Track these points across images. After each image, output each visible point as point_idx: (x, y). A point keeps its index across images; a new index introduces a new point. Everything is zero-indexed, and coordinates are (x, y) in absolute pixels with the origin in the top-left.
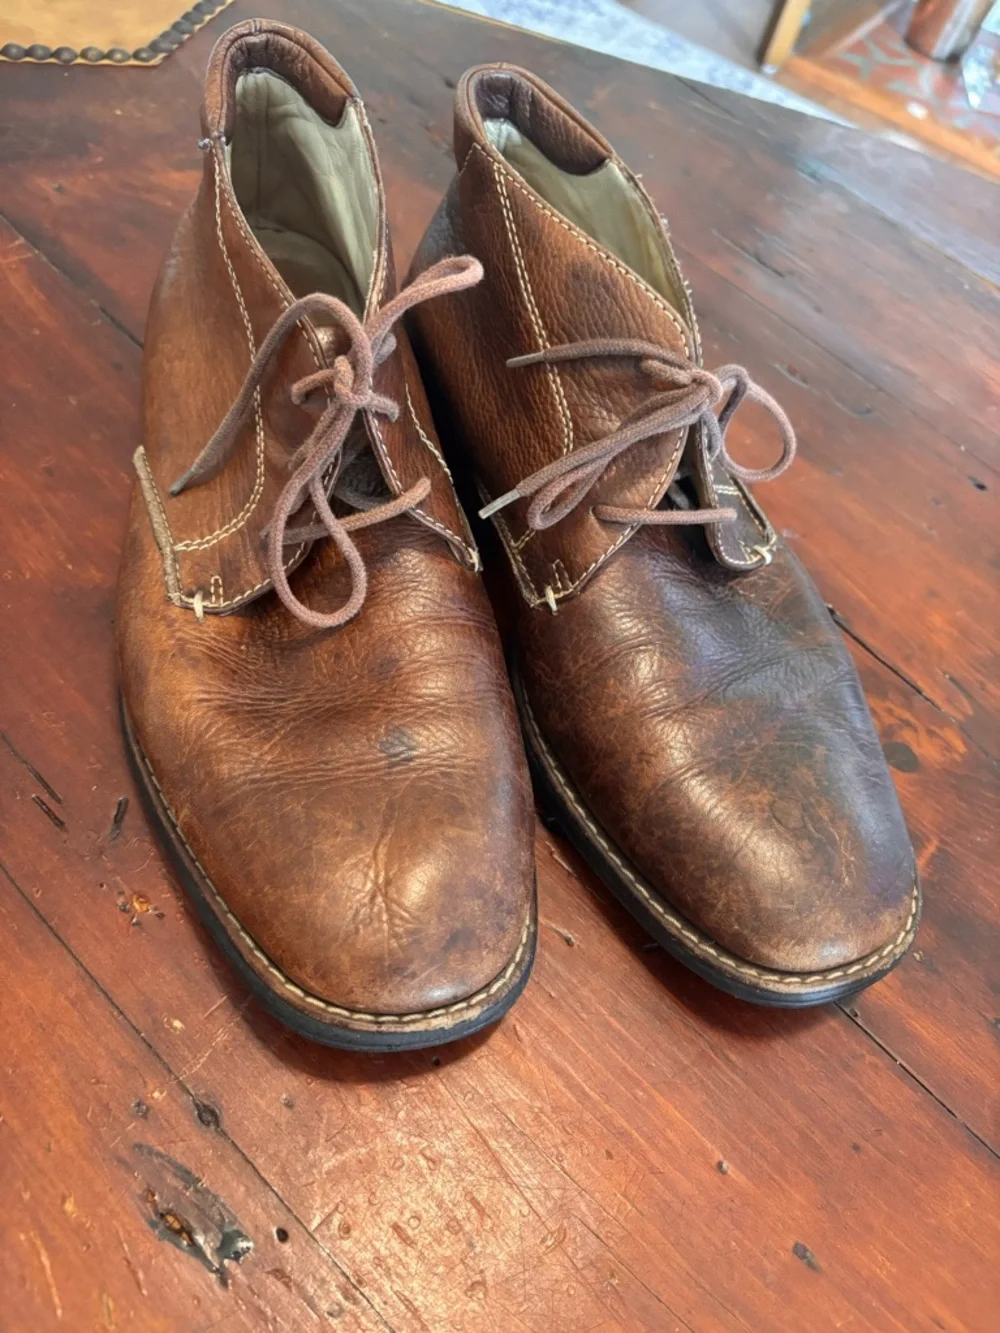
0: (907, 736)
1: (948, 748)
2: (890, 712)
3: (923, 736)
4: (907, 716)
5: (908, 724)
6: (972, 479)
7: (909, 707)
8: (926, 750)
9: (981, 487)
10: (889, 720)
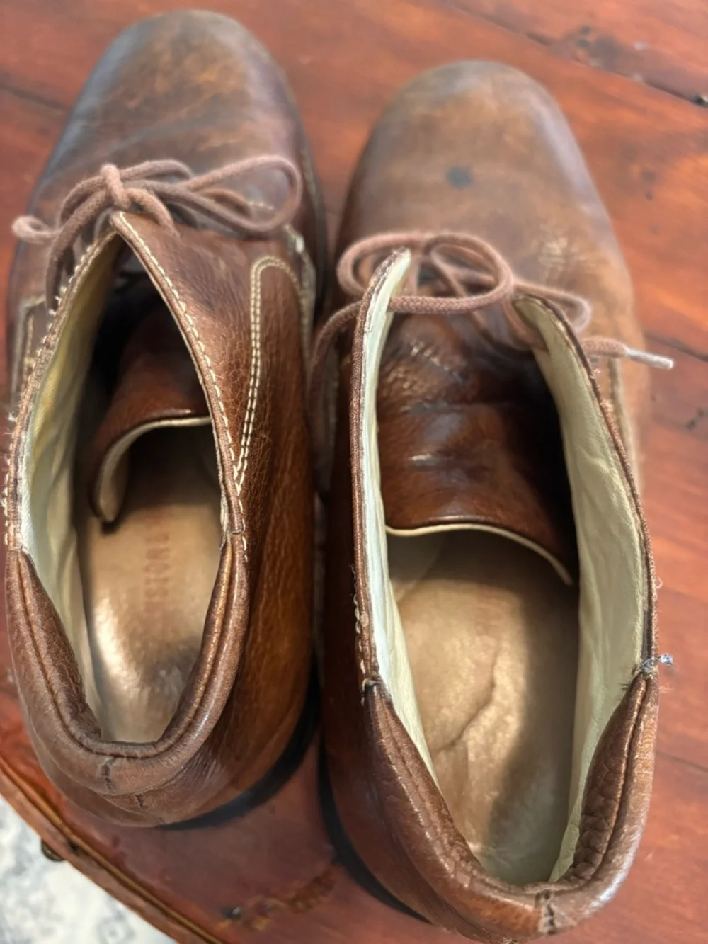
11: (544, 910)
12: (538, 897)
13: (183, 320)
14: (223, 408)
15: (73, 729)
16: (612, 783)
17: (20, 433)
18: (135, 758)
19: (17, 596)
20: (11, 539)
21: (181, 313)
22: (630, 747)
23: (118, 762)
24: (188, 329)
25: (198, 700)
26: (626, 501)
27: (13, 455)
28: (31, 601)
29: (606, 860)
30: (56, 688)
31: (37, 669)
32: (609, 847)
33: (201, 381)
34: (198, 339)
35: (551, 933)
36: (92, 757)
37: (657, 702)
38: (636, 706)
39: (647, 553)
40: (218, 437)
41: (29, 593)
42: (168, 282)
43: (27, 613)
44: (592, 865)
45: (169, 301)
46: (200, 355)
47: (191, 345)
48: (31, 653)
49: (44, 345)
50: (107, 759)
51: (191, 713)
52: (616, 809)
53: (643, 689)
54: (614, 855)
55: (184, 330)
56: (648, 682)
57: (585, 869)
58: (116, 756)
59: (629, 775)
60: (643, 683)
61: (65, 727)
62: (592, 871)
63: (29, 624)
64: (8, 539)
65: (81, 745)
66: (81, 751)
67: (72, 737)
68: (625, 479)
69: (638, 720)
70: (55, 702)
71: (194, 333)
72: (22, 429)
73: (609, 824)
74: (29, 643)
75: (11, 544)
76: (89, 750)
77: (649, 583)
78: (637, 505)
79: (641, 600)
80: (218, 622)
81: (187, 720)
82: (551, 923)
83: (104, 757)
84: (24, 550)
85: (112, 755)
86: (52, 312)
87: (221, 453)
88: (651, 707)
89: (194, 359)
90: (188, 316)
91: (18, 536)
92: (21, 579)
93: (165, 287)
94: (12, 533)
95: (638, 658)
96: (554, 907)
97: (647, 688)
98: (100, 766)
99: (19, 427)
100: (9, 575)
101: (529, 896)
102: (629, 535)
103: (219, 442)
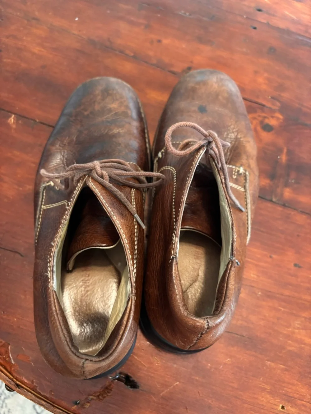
0: (267, 121)
1: (278, 119)
2: (259, 116)
3: (271, 119)
4: (264, 115)
5: (265, 117)
6: (251, 26)
7: (263, 111)
8: (273, 122)
9: (255, 28)
10: (260, 119)
11: (206, 321)
12: (204, 319)
13: (115, 222)
14: (129, 252)
15: (72, 349)
16: (223, 290)
17: (55, 249)
18: (92, 361)
19: (53, 305)
20: (51, 286)
21: (115, 220)
22: (227, 279)
23: (87, 362)
24: (118, 226)
25: (115, 346)
26: (228, 213)
27: (53, 257)
28: (57, 307)
29: (222, 308)
30: (66, 336)
31: (60, 330)
32: (223, 305)
33: (122, 243)
34: (121, 229)
35: (208, 328)
36: (79, 359)
37: (234, 268)
38: (229, 269)
39: (233, 227)
40: (128, 262)
41: (56, 304)
42: (109, 209)
43: (56, 311)
44: (218, 311)
45: (110, 216)
46: (122, 234)
47: (119, 231)
48: (58, 324)
49: (64, 219)
50: (84, 360)
51: (112, 350)
52: (224, 296)
53: (231, 264)
54: (224, 307)
55: (116, 226)
56: (232, 262)
57: (216, 312)
58: (87, 360)
59: (227, 287)
60: (231, 263)
61: (70, 349)
62: (218, 312)
63: (57, 315)
64: (50, 285)
65: (76, 355)
66: (76, 357)
67: (73, 352)
68: (228, 207)
69: (229, 272)
70: (66, 341)
71: (119, 227)
72: (56, 248)
73: (222, 300)
74: (57, 321)
75: (51, 288)
76: (78, 357)
77: (233, 235)
78: (231, 214)
79: (231, 240)
80: (125, 322)
81: (111, 352)
82: (208, 325)
83: (83, 360)
84: (55, 290)
85: (85, 359)
86: (68, 208)
87: (129, 268)
88: (233, 269)
89: (120, 235)
90: (117, 221)
91: (53, 285)
92: (54, 299)
93: (109, 211)
94: (51, 284)
95: (230, 256)
96: (209, 321)
97: (232, 263)
98: (82, 362)
99: (55, 247)
100: (50, 298)
101: (203, 319)
102: (228, 222)
103: (128, 264)
